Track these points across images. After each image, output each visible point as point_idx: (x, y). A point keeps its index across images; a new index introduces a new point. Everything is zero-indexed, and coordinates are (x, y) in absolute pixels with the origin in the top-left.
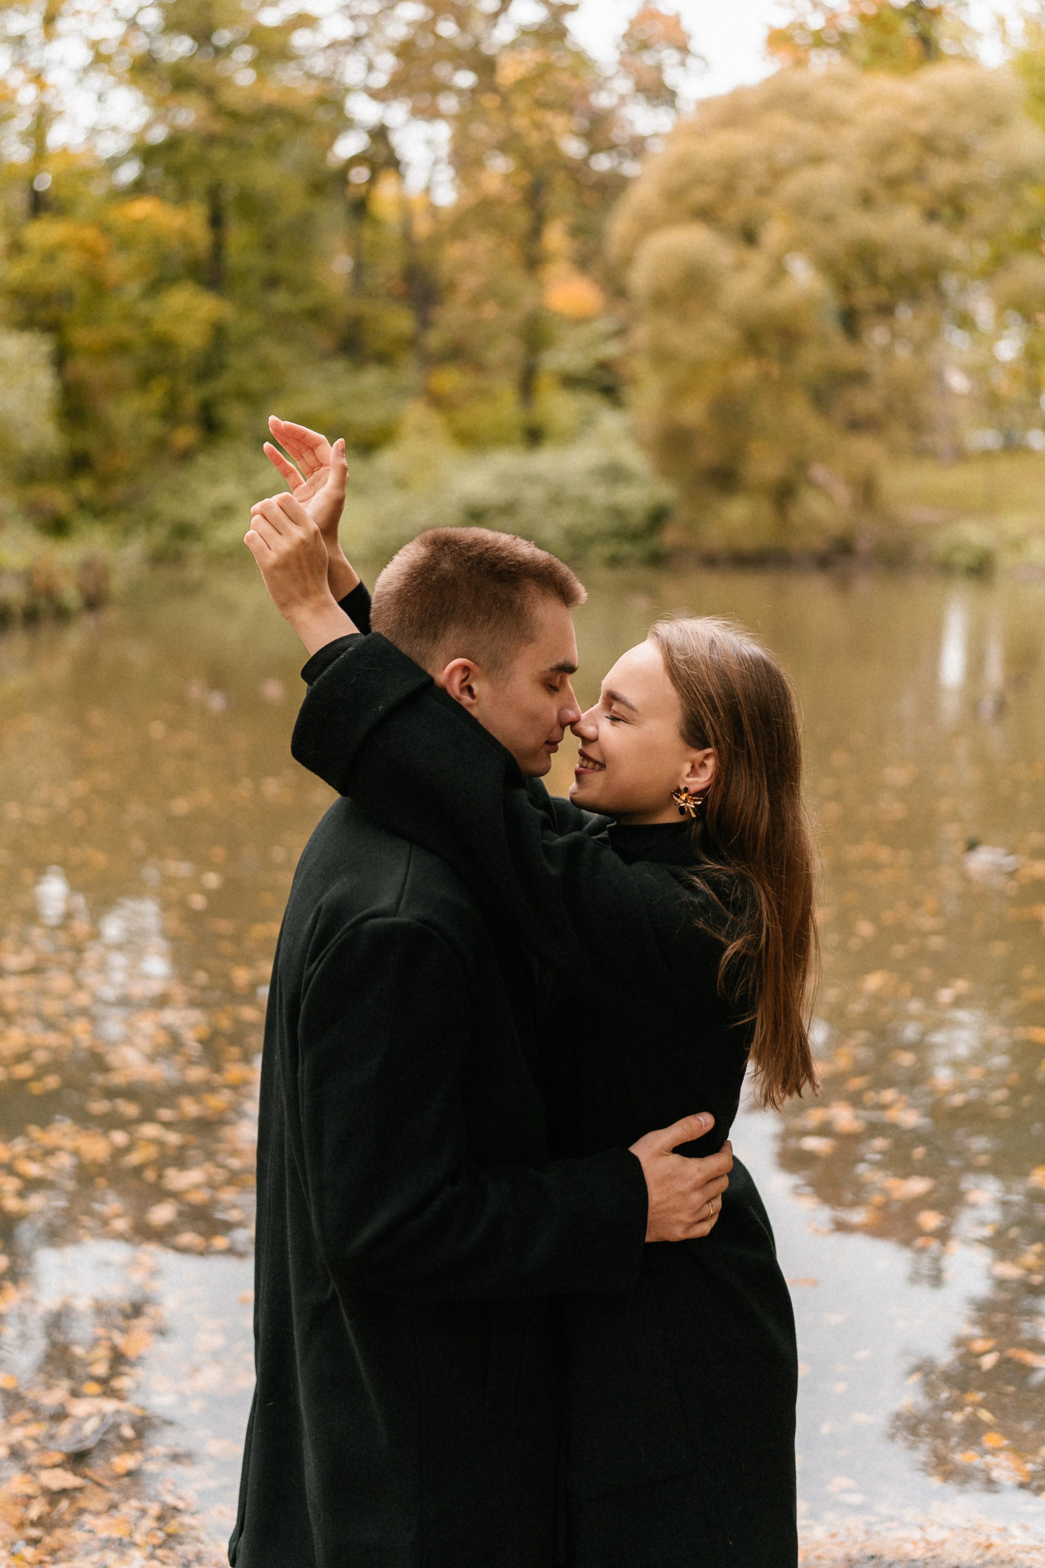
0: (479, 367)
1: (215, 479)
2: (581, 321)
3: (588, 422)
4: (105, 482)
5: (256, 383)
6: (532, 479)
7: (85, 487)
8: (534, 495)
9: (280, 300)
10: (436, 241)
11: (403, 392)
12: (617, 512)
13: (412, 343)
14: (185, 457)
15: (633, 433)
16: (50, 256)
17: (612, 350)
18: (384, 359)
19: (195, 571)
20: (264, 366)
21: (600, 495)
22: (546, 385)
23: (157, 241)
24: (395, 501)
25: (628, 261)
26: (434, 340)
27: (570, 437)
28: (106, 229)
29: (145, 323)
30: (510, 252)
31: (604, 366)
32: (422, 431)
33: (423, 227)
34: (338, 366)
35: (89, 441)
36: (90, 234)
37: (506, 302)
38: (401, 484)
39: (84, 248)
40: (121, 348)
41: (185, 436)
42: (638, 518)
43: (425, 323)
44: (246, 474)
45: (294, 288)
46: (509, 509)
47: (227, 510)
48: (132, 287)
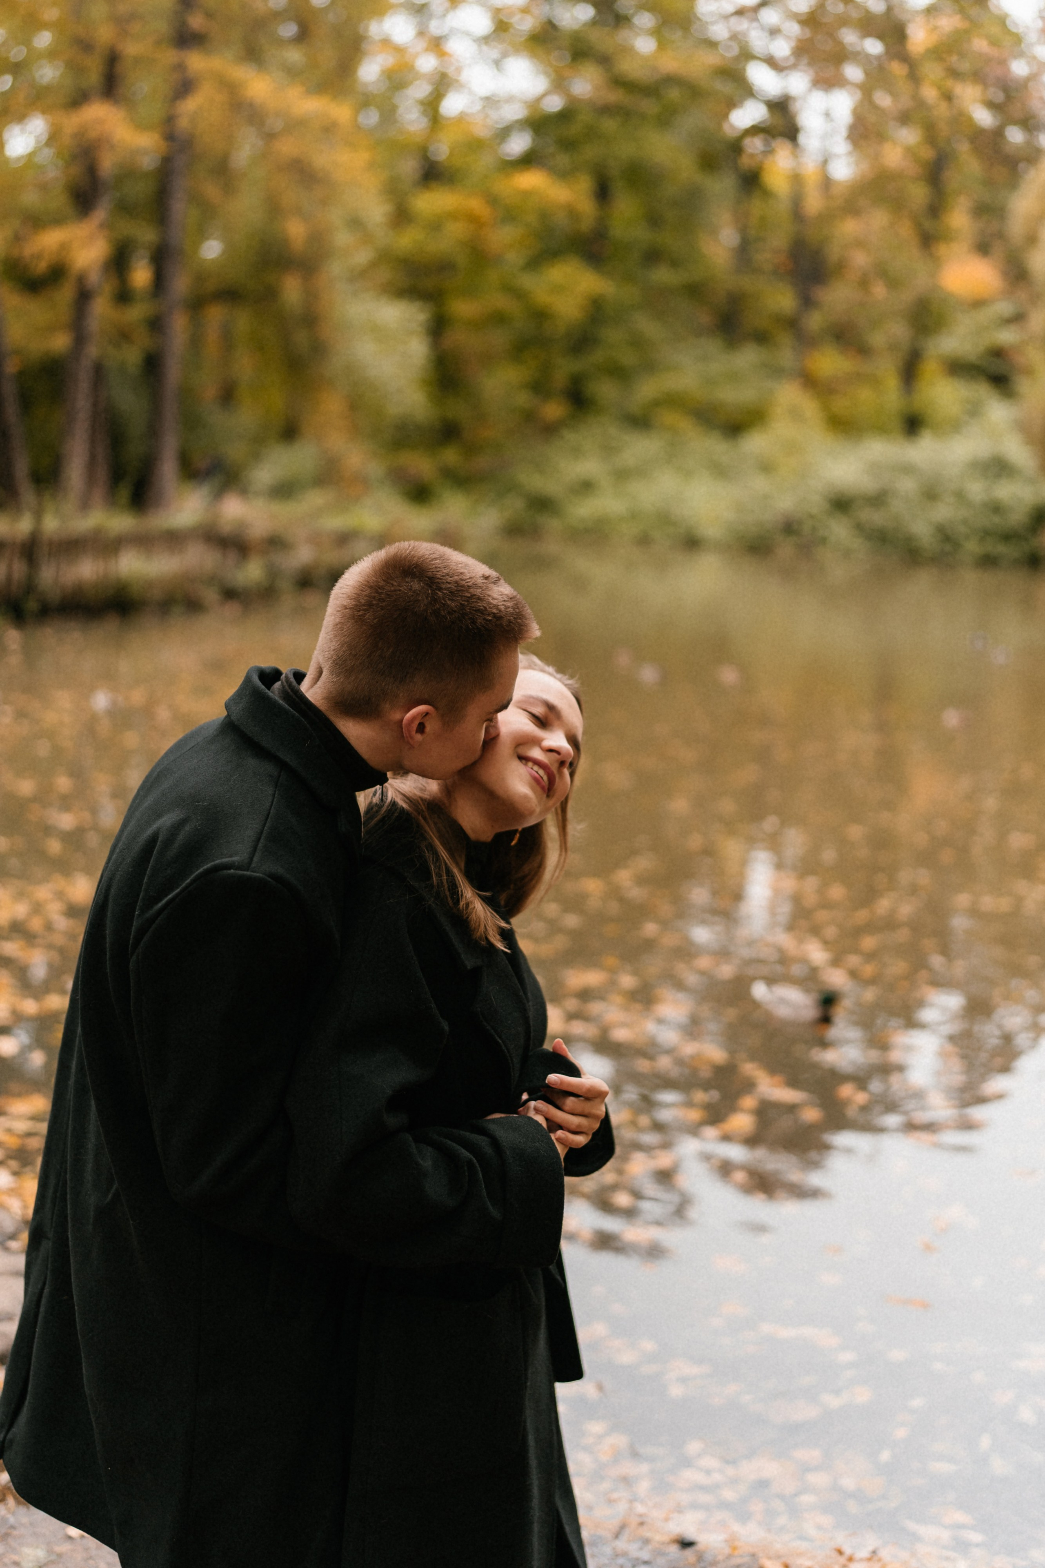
0: (863, 350)
1: (577, 452)
2: (978, 304)
3: (974, 411)
4: (471, 450)
5: (628, 358)
6: (907, 469)
7: (451, 456)
8: (907, 485)
9: (662, 275)
10: (827, 217)
11: (779, 373)
12: (996, 508)
13: (792, 324)
14: (550, 430)
15: (1022, 426)
16: (436, 225)
17: (1006, 337)
18: (762, 338)
19: (551, 546)
20: (637, 342)
21: (976, 490)
22: (930, 368)
23: (544, 215)
24: (760, 484)
25: (1032, 241)
26: (815, 321)
27: (955, 427)
28: (493, 200)
29: (519, 294)
30: (906, 230)
31: (998, 353)
32: (795, 415)
33: (814, 203)
34: (712, 346)
35: (458, 410)
36: (476, 205)
37: (893, 283)
38: (766, 467)
39: (473, 219)
40: (499, 319)
41: (554, 410)
42: (1018, 517)
43: (807, 302)
44: (608, 450)
45: (675, 263)
46: (878, 500)
47: (586, 487)
48: (514, 258)
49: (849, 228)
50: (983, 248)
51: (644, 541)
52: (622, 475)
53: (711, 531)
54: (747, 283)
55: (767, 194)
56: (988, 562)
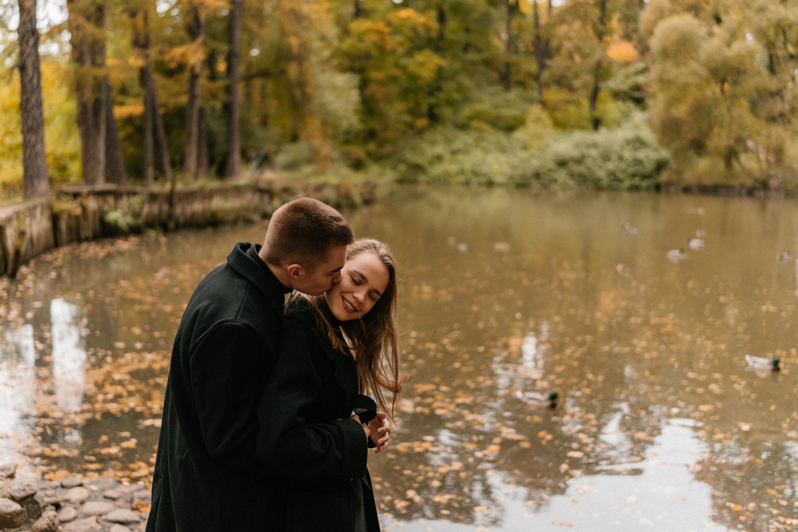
0: (571, 89)
1: (433, 143)
2: (627, 64)
3: (626, 116)
4: (381, 143)
5: (456, 96)
6: (595, 145)
7: (372, 147)
8: (594, 153)
9: (472, 56)
10: (552, 25)
11: (531, 101)
12: (638, 162)
13: (536, 78)
14: (420, 132)
15: (649, 123)
16: (360, 38)
17: (641, 80)
18: (521, 84)
19: (421, 188)
20: (461, 89)
21: (628, 154)
22: (603, 95)
23: (414, 29)
24: (523, 155)
25: (651, 33)
26: (546, 75)
27: (618, 124)
28: (389, 24)
29: (404, 68)
30: (589, 30)
31: (637, 88)
32: (538, 120)
33: (544, 19)
34: (498, 88)
35: (375, 124)
36: (381, 26)
37: (584, 56)
38: (525, 147)
39: (380, 32)
40: (394, 79)
41: (422, 122)
42: (649, 167)
43: (542, 66)
44: (448, 141)
45: (478, 50)
46: (580, 161)
47: (439, 158)
48: (400, 50)
49: (562, 30)
50: (627, 37)
51: (467, 184)
52: (454, 153)
53: (499, 179)
54: (513, 58)
55: (522, 15)
56: (635, 189)
